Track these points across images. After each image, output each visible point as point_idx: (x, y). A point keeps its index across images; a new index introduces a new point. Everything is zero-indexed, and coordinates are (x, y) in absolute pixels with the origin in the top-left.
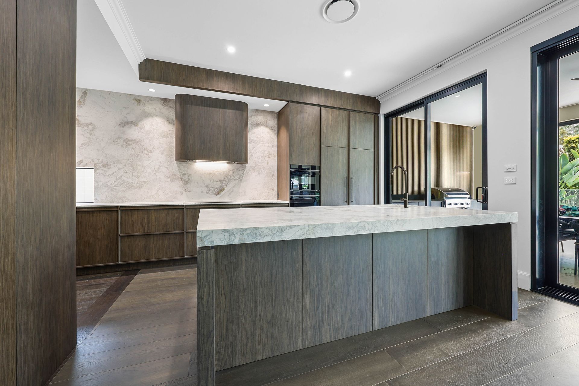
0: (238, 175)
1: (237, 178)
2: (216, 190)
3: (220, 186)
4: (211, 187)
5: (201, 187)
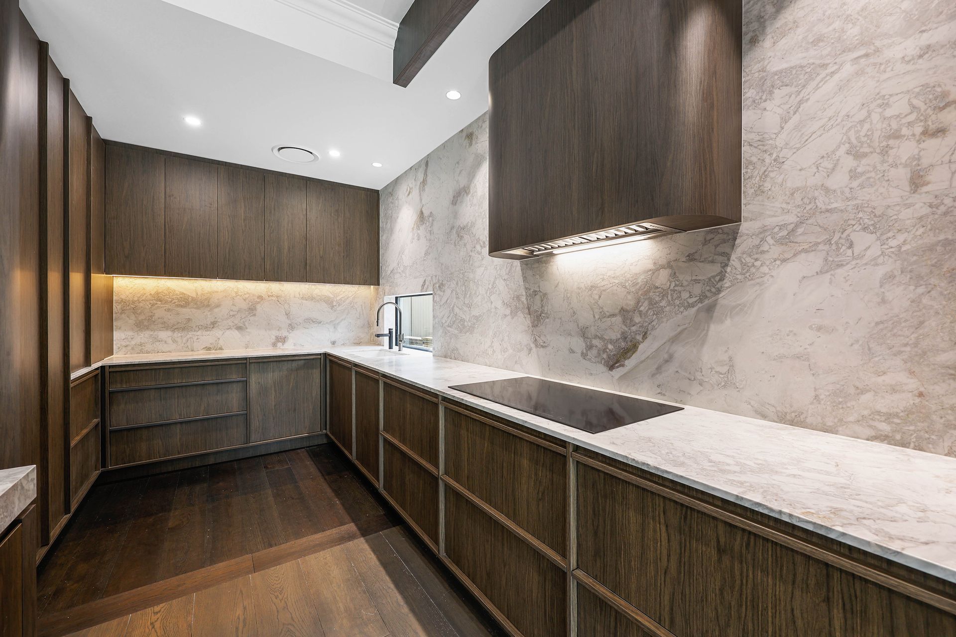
2: (610, 347)
3: (623, 333)
4: (596, 337)
5: (570, 335)
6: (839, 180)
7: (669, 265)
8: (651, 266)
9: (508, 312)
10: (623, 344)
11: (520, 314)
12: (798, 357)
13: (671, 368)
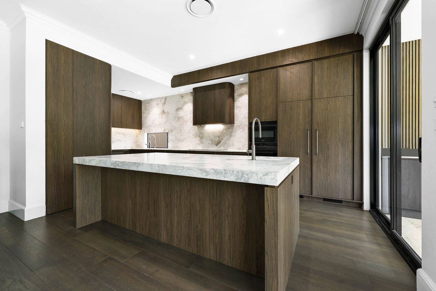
0: (229, 132)
3: (218, 140)
4: (214, 141)
5: (209, 141)
6: (244, 121)
7: (225, 129)
8: (223, 129)
9: (194, 137)
10: (219, 142)
11: (197, 137)
12: (240, 141)
13: (226, 145)
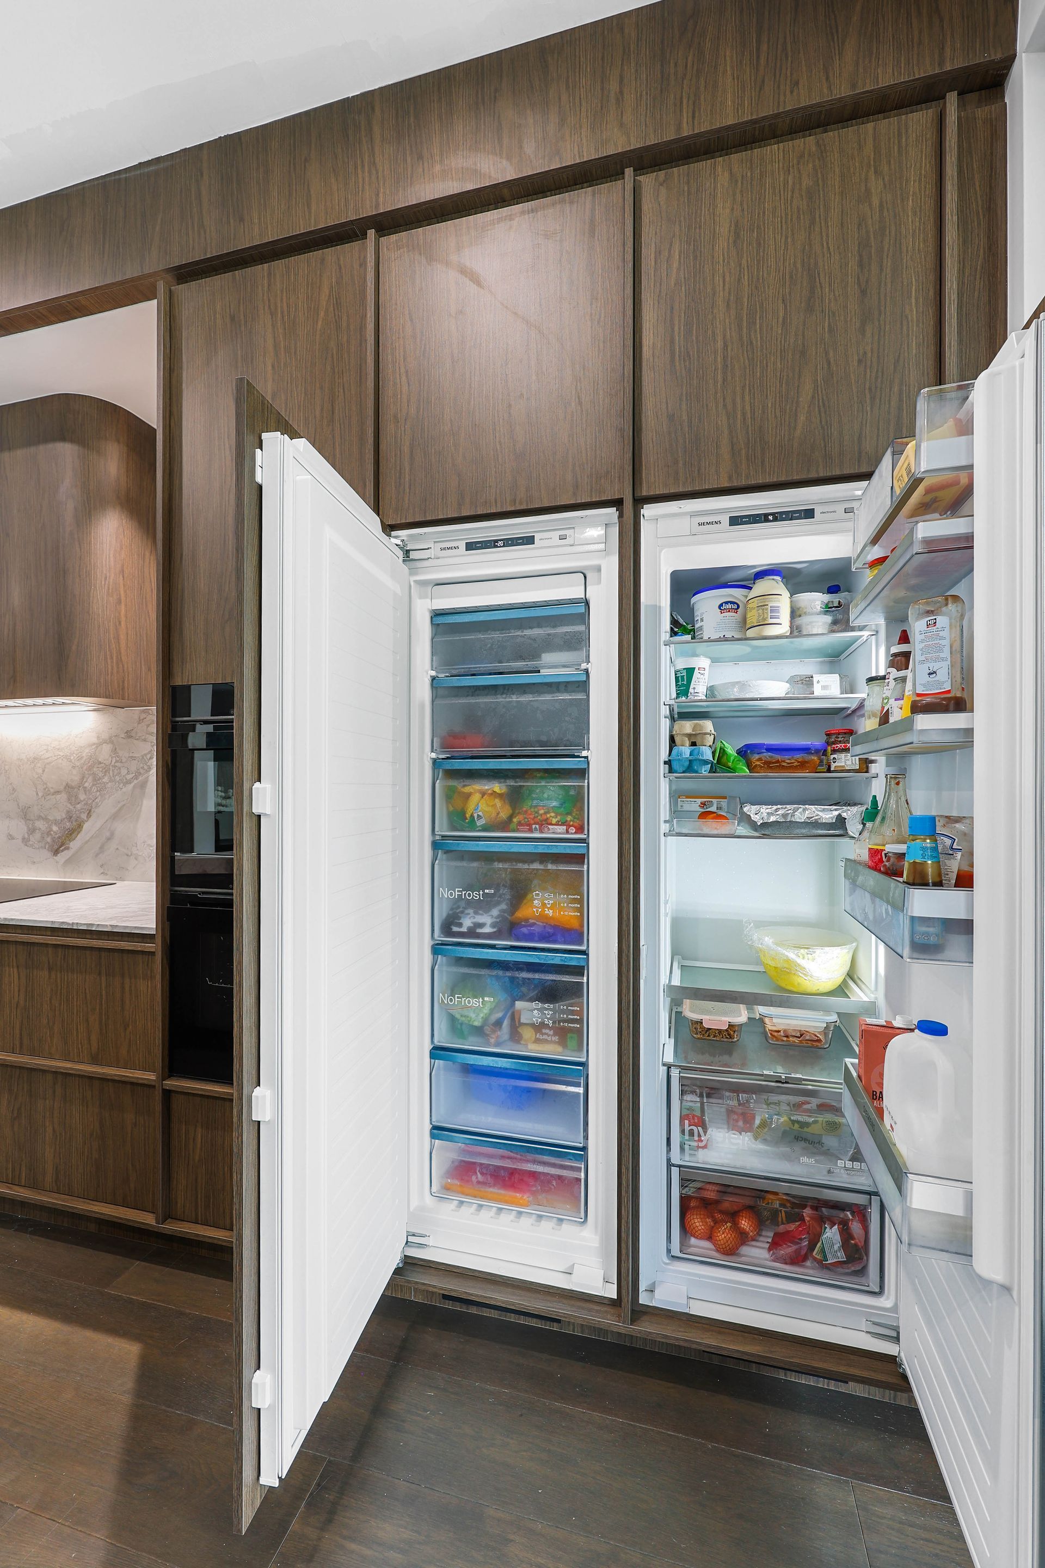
0: (133, 758)
1: (129, 777)
2: (55, 828)
3: (68, 812)
4: (40, 818)
5: (8, 817)
7: (110, 741)
8: (95, 740)
10: (68, 825)
13: (113, 846)
